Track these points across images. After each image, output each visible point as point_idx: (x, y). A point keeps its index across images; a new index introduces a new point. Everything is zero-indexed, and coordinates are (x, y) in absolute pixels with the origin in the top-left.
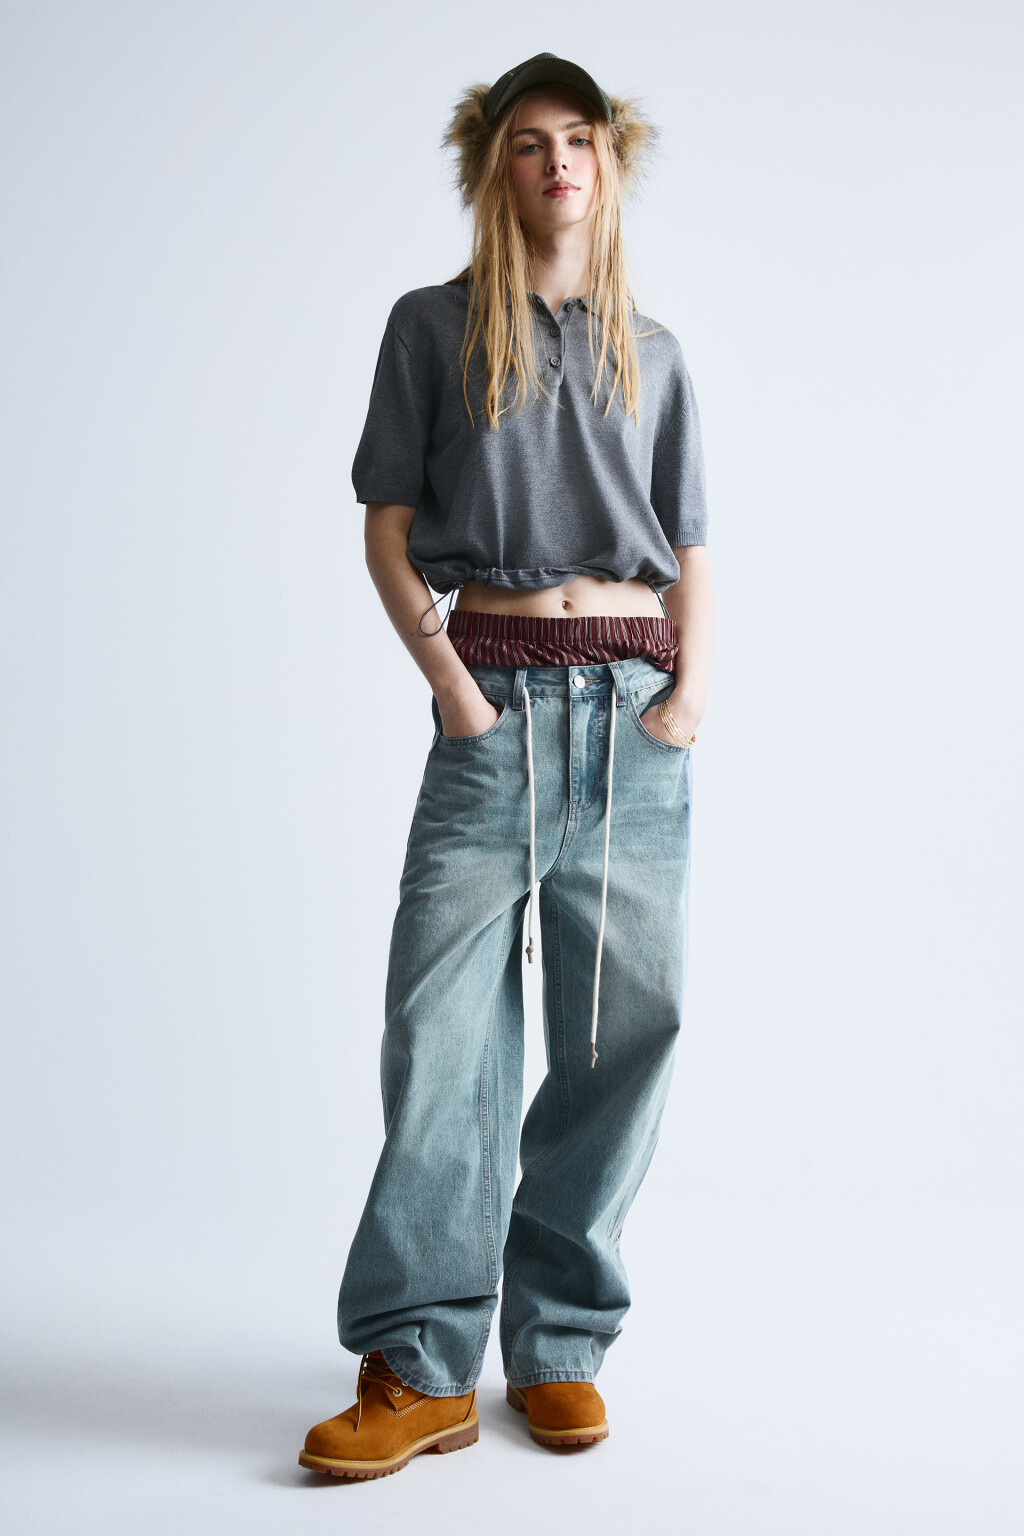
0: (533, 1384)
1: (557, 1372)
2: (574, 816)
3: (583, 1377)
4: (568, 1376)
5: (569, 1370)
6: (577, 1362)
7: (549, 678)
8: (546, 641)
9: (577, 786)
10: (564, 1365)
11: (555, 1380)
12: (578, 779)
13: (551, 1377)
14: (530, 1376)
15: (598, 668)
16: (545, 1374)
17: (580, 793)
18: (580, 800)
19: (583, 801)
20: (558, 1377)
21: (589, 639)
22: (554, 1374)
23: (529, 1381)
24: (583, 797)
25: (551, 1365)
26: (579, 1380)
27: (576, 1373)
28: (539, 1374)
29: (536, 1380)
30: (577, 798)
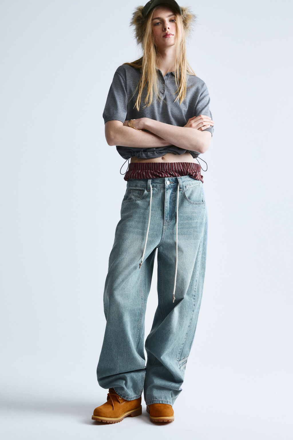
0: (152, 404)
1: (159, 400)
2: (165, 225)
3: (167, 403)
4: (162, 402)
5: (163, 400)
6: (166, 398)
7: (158, 182)
8: (157, 170)
9: (166, 215)
10: (161, 398)
12: (167, 213)
14: (151, 401)
15: (174, 178)
16: (155, 400)
17: (167, 217)
18: (167, 219)
19: (168, 220)
20: (159, 402)
21: (170, 169)
22: (158, 401)
24: (168, 219)
25: (157, 398)
26: (166, 403)
27: (165, 401)
28: (153, 401)
29: (152, 403)
30: (166, 219)
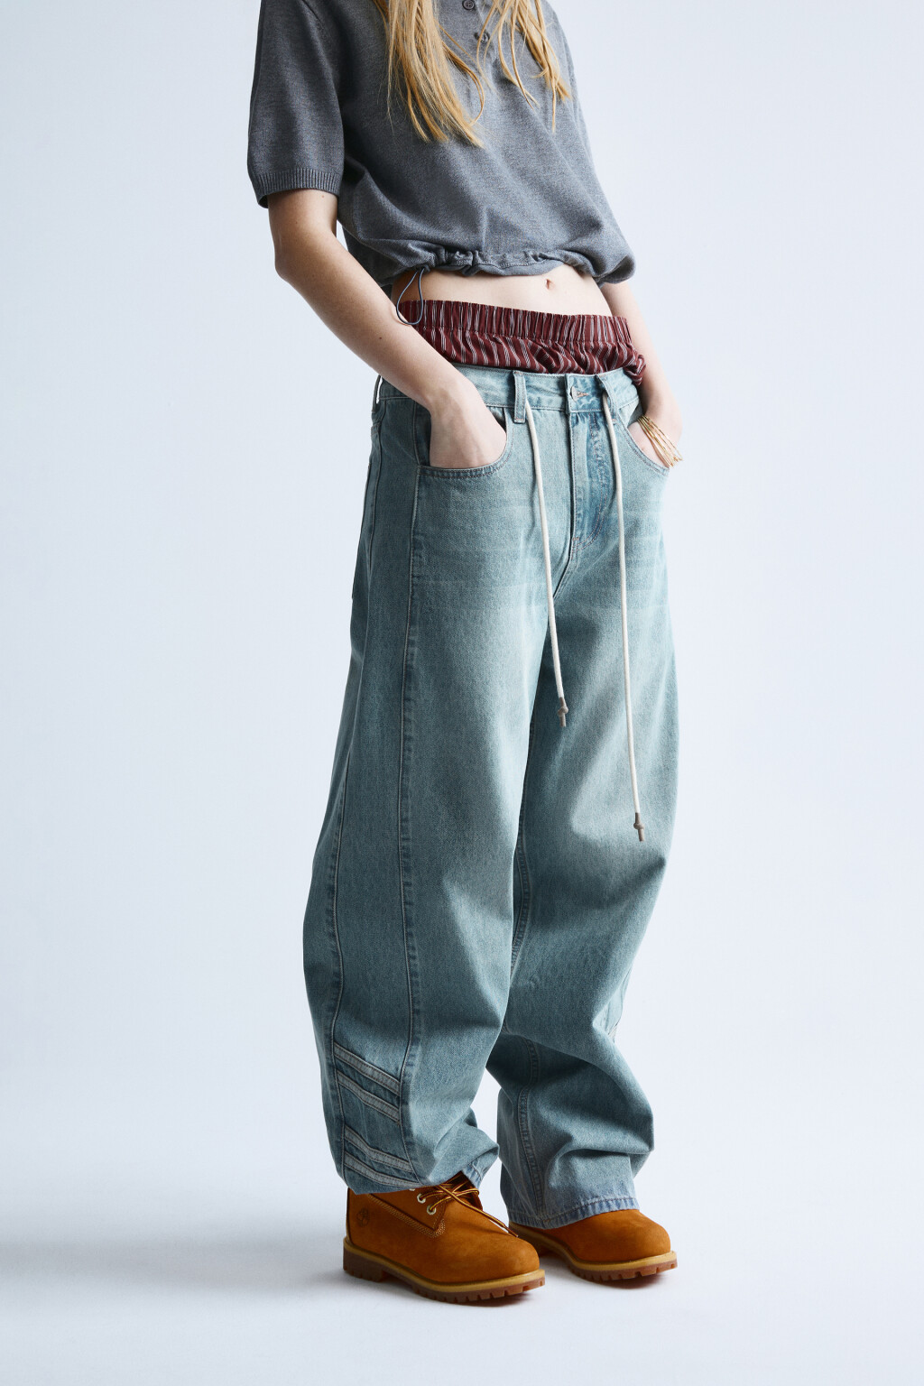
0: (581, 1218)
1: (607, 1201)
2: (575, 555)
4: (618, 1205)
5: (618, 1197)
6: (622, 1187)
7: (543, 386)
8: (540, 337)
9: (580, 519)
10: (611, 1192)
11: (606, 1210)
12: (581, 512)
13: (601, 1206)
14: (576, 1210)
15: (588, 379)
16: (593, 1204)
17: (582, 528)
18: (582, 535)
19: (585, 535)
20: (609, 1206)
21: (581, 341)
22: (604, 1204)
23: (576, 1216)
24: (585, 531)
25: (599, 1194)
26: (629, 1207)
27: (625, 1199)
28: (586, 1206)
29: (583, 1213)
30: (579, 533)
